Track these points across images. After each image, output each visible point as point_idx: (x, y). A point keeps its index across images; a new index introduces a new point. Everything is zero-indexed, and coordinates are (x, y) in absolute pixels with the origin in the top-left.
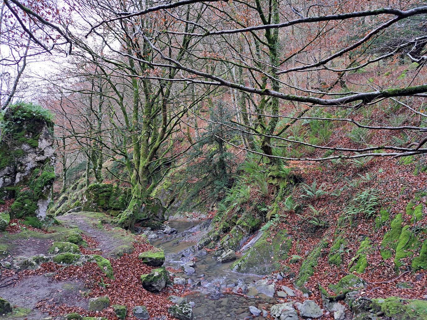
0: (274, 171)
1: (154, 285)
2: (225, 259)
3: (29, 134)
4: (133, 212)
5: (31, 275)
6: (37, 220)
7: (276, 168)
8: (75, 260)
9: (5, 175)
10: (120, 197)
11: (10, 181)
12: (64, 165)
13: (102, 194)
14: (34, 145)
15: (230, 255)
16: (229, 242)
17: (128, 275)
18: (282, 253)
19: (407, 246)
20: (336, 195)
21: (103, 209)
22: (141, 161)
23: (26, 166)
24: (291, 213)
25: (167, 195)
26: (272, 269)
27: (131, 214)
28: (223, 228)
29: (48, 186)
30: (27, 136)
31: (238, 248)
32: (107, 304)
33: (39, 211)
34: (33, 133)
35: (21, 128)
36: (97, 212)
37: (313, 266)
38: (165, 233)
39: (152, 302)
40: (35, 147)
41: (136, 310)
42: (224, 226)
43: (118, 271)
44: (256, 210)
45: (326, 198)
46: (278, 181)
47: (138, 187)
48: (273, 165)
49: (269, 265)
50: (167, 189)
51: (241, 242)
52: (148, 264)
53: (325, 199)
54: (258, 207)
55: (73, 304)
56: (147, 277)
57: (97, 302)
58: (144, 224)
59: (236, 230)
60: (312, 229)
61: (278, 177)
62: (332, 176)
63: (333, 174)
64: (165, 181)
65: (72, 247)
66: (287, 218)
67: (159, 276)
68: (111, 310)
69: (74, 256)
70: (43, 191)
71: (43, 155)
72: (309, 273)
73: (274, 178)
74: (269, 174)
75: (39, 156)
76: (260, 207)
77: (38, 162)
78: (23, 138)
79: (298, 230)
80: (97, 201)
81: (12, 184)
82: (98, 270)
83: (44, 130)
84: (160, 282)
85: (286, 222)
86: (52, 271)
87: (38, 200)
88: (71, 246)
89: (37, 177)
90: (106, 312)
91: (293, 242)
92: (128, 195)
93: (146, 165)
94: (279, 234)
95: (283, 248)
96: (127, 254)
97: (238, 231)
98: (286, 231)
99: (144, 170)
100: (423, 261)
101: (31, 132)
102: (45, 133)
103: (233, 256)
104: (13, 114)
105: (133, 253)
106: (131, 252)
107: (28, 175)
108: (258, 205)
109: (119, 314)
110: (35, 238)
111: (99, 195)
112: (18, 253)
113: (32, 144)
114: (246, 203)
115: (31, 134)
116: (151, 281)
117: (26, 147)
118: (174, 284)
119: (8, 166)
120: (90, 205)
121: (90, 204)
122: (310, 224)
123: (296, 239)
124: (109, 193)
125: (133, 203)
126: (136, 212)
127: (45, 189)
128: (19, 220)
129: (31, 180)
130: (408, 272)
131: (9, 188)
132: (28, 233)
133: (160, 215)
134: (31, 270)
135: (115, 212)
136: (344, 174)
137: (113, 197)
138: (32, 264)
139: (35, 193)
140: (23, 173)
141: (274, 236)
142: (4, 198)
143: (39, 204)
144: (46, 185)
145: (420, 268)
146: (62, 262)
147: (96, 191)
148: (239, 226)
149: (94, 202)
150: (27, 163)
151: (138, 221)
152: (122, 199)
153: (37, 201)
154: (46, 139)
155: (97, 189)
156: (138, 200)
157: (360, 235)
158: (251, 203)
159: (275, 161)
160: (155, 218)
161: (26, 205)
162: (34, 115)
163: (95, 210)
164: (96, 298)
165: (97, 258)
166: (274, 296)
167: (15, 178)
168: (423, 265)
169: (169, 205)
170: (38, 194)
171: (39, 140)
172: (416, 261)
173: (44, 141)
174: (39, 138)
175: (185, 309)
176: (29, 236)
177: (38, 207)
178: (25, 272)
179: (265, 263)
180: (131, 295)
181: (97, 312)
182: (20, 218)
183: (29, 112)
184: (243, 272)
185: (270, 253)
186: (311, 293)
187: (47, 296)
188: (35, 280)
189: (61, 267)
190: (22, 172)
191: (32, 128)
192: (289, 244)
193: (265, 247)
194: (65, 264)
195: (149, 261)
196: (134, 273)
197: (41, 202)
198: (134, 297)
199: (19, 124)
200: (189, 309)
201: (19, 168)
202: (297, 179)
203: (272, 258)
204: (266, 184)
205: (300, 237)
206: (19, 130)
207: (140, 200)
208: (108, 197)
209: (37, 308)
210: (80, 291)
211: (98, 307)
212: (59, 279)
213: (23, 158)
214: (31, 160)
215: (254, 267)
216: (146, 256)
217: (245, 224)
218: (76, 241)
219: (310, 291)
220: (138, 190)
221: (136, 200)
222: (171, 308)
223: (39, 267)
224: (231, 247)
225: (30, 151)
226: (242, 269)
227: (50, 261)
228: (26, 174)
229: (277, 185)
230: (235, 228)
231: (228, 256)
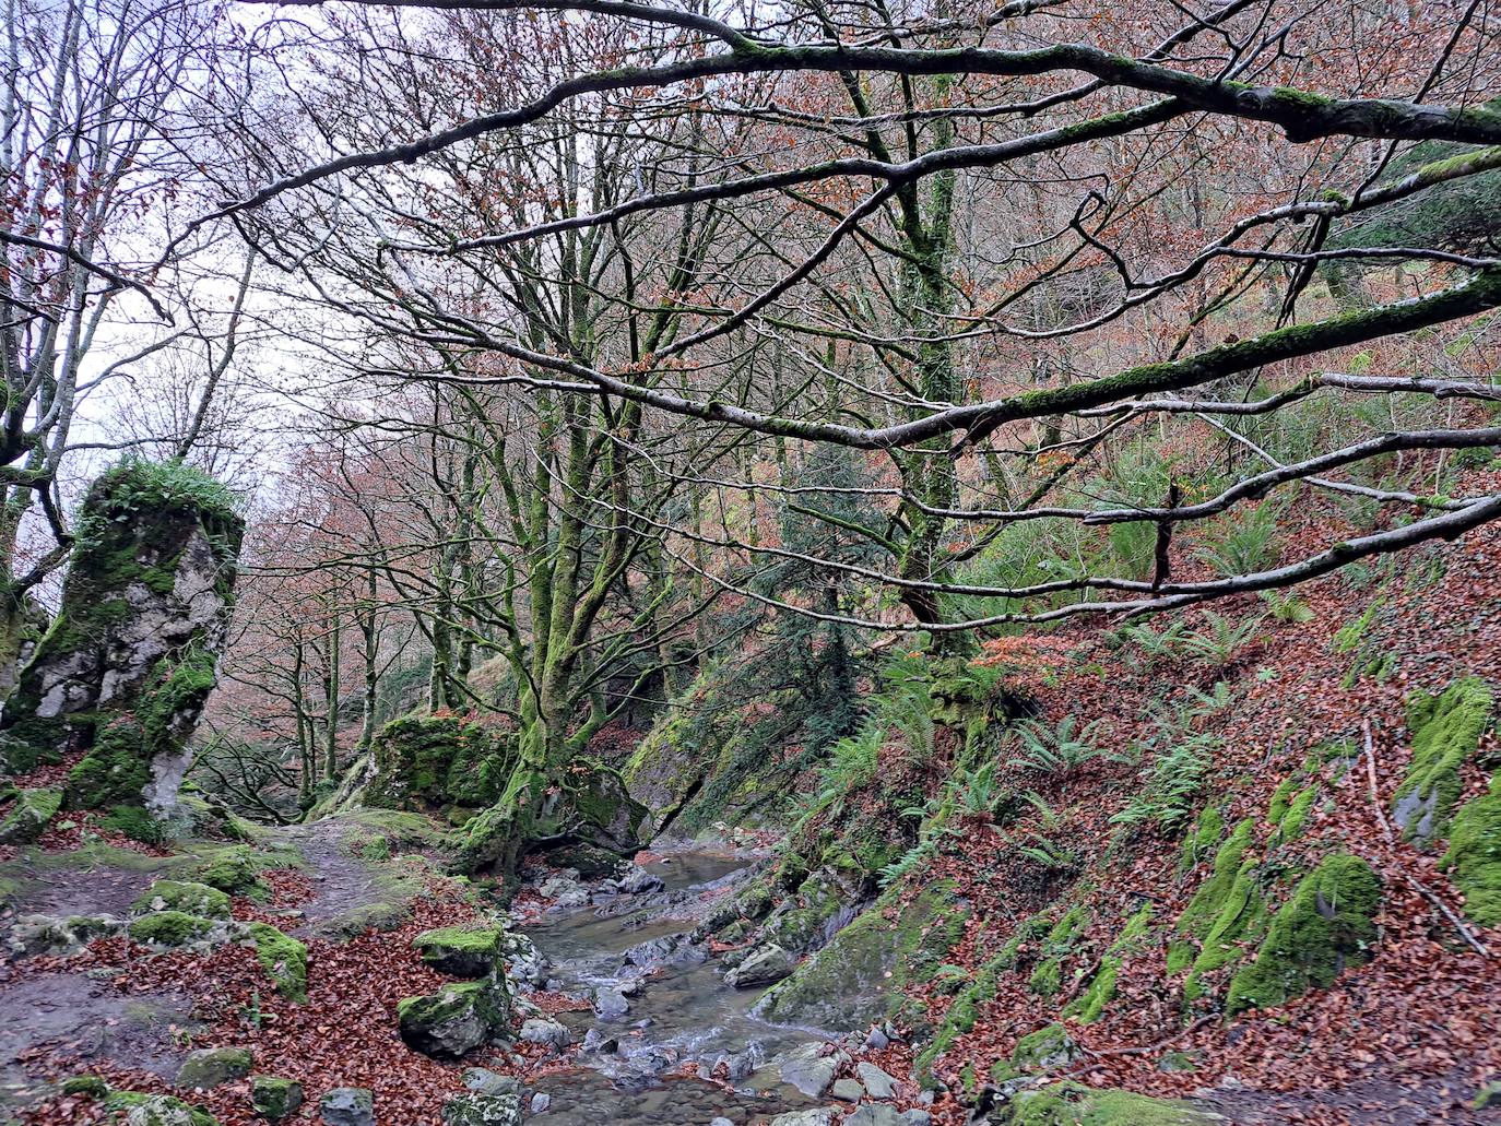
0: (948, 676)
1: (436, 1033)
2: (749, 976)
3: (149, 555)
4: (515, 814)
5: (50, 970)
6: (146, 815)
7: (953, 667)
8: (193, 936)
9: (70, 677)
10: (484, 764)
11: (85, 695)
12: (370, 662)
13: (424, 753)
14: (160, 586)
15: (767, 963)
16: (784, 923)
17: (358, 994)
18: (921, 960)
19: (1235, 929)
20: (1128, 760)
21: (429, 801)
22: (551, 643)
23: (135, 651)
24: (979, 822)
25: (679, 766)
26: (876, 1012)
27: (503, 821)
28: (785, 876)
29: (188, 713)
30: (143, 559)
31: (815, 944)
32: (239, 1071)
33: (155, 791)
34: (161, 551)
35: (128, 535)
36: (405, 809)
37: (975, 1001)
38: (622, 890)
39: (403, 1084)
40: (162, 594)
41: (331, 1098)
42: (788, 867)
43: (328, 982)
44: (891, 813)
45: (1099, 771)
46: (961, 714)
47: (539, 730)
48: (946, 656)
49: (870, 1000)
50: (679, 745)
51: (830, 924)
52: (439, 966)
53: (1095, 777)
54: (897, 803)
55: (136, 1062)
56: (415, 1008)
57: (209, 1062)
58: (559, 856)
59: (819, 882)
60: (1037, 879)
61: (962, 699)
62: (1137, 699)
63: (1141, 690)
64: (675, 716)
65: (206, 899)
66: (966, 839)
67: (458, 1005)
68: (241, 1089)
69: (192, 924)
70: (169, 727)
71: (186, 616)
72: (958, 1025)
73: (948, 702)
74: (933, 688)
75: (172, 621)
76: (904, 803)
77: (169, 639)
78: (132, 567)
79: (993, 885)
80: (408, 772)
81: (90, 706)
82: (256, 970)
83: (194, 541)
84: (457, 1026)
85: (958, 853)
86: (114, 964)
87: (154, 754)
88: (204, 893)
89: (158, 685)
90: (226, 1093)
91: (968, 923)
92: (507, 756)
93: (564, 658)
94: (925, 895)
95: (930, 942)
96: (375, 931)
97: (825, 886)
98: (953, 886)
99: (559, 674)
100: (1262, 980)
101: (157, 548)
102: (197, 551)
103: (778, 967)
104: (108, 495)
105: (399, 928)
106: (394, 924)
107: (140, 677)
108: (898, 796)
109: (263, 1101)
110: (115, 867)
111: (418, 754)
112: (40, 907)
113: (156, 585)
114: (864, 789)
115: (156, 553)
116: (428, 1021)
117: (136, 592)
118: (519, 1039)
119: (80, 650)
120: (384, 788)
121: (386, 784)
122: (1030, 861)
123: (982, 915)
124: (449, 749)
125: (517, 782)
126: (525, 814)
127: (177, 720)
128: (91, 815)
129: (144, 693)
130: (1211, 1020)
131: (79, 717)
132: (100, 853)
133: (619, 828)
134: (55, 956)
135: (465, 811)
136: (1172, 689)
137: (460, 763)
138: (61, 941)
139: (147, 733)
140: (123, 672)
141: (912, 900)
142: (61, 747)
143: (158, 768)
144: (180, 709)
145: (1248, 1004)
146: (151, 940)
147: (405, 742)
148: (828, 868)
149: (399, 778)
150: (137, 640)
151: (534, 847)
152: (489, 771)
153: (150, 759)
154: (198, 569)
155: (411, 735)
156: (535, 775)
157: (1132, 895)
158: (877, 787)
159: (950, 643)
160: (602, 840)
161: (116, 769)
162: (166, 495)
163: (401, 804)
164: (214, 1050)
165: (259, 935)
166: (821, 1095)
167: (99, 686)
168: (1260, 994)
169: (683, 801)
170: (155, 735)
171: (177, 572)
172: (1241, 981)
173: (191, 575)
174: (176, 567)
175: (492, 1112)
176: (98, 860)
177: (152, 775)
178: (38, 961)
179: (858, 991)
180: (341, 1056)
181: (199, 1090)
182: (97, 807)
183: (153, 490)
184: (779, 1020)
185: (884, 957)
186: (942, 1090)
187: (66, 1034)
188: (55, 985)
189: (147, 952)
190: (123, 668)
191: (159, 536)
192: (952, 930)
193: (872, 938)
194: (159, 946)
195: (442, 956)
196: (379, 992)
197: (164, 763)
198: (350, 1063)
199: (125, 524)
200: (507, 1111)
201: (113, 657)
202: (1016, 706)
203: (888, 974)
204: (926, 722)
205: (995, 908)
206: (122, 544)
207: (541, 775)
208: (447, 761)
209: (19, 1062)
210: (172, 1027)
211: (206, 1078)
212: (124, 988)
213: (127, 626)
214: (148, 632)
215: (822, 1002)
216: (438, 940)
217: (848, 861)
218: (229, 883)
219: (941, 1084)
220: (538, 741)
221: (530, 773)
222: (451, 1104)
223: (82, 950)
224: (789, 937)
225: (148, 604)
226: (779, 1010)
227: (120, 934)
228: (133, 675)
229: (957, 726)
230: (818, 874)
231: (762, 966)
